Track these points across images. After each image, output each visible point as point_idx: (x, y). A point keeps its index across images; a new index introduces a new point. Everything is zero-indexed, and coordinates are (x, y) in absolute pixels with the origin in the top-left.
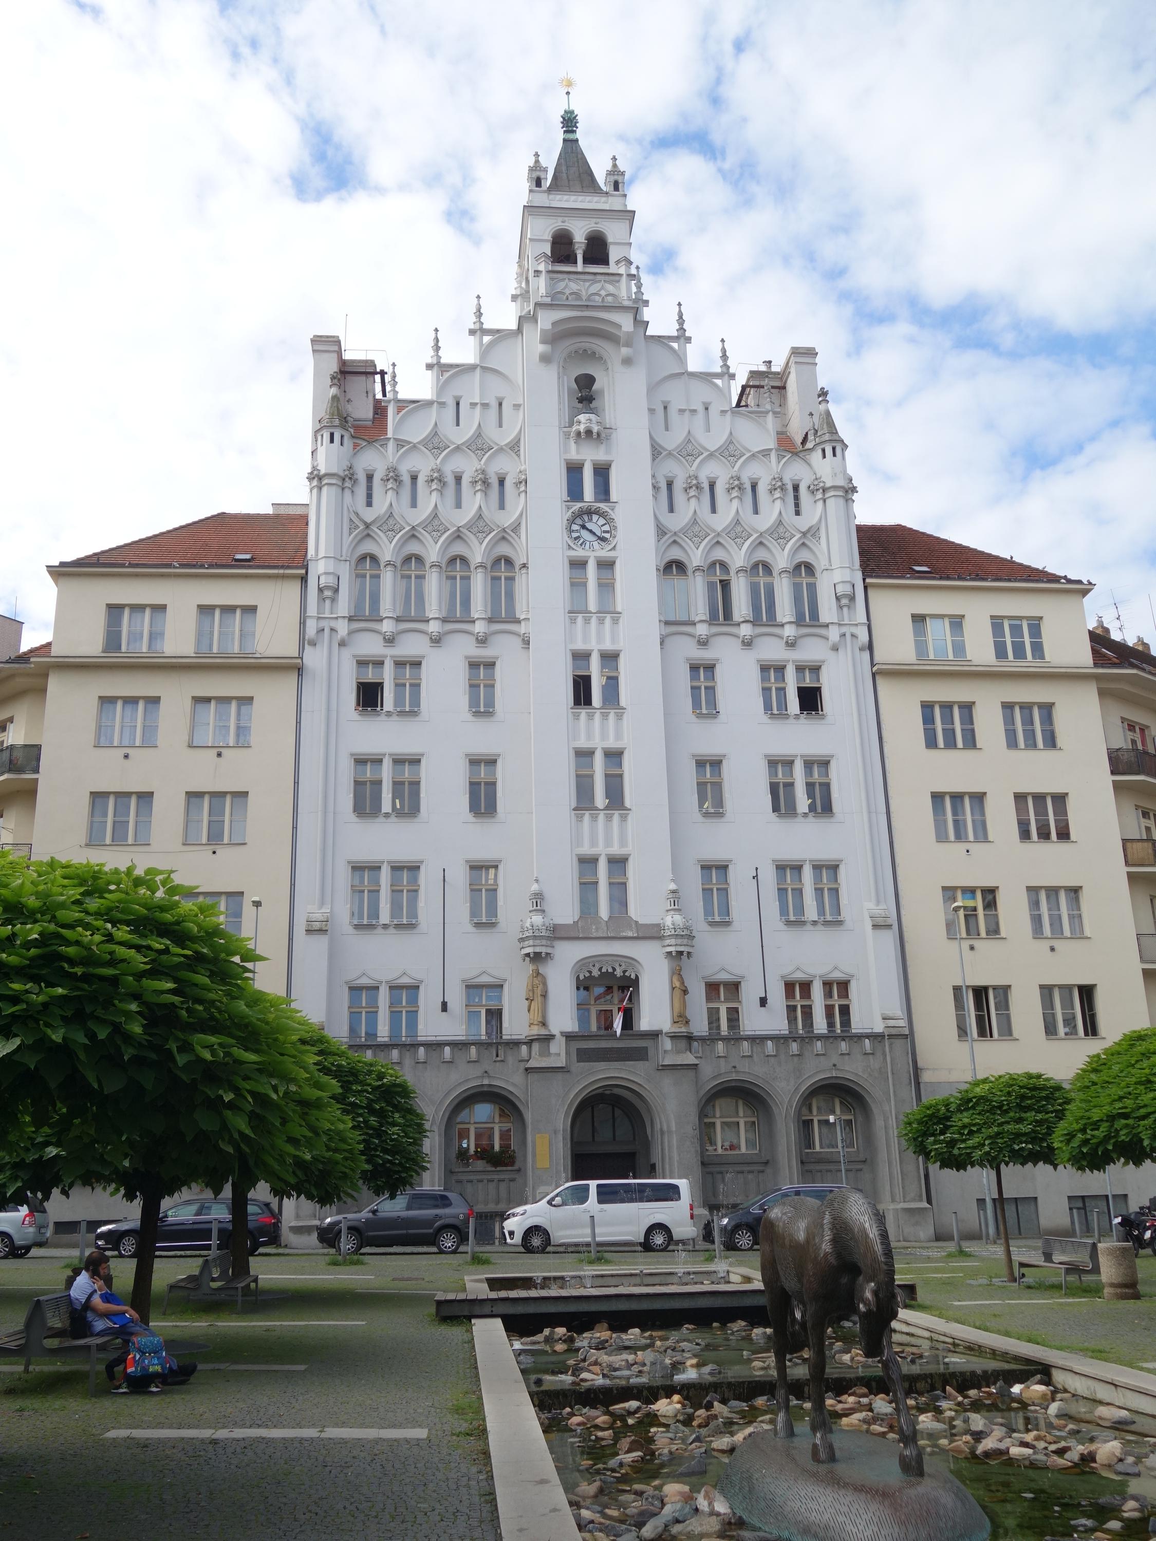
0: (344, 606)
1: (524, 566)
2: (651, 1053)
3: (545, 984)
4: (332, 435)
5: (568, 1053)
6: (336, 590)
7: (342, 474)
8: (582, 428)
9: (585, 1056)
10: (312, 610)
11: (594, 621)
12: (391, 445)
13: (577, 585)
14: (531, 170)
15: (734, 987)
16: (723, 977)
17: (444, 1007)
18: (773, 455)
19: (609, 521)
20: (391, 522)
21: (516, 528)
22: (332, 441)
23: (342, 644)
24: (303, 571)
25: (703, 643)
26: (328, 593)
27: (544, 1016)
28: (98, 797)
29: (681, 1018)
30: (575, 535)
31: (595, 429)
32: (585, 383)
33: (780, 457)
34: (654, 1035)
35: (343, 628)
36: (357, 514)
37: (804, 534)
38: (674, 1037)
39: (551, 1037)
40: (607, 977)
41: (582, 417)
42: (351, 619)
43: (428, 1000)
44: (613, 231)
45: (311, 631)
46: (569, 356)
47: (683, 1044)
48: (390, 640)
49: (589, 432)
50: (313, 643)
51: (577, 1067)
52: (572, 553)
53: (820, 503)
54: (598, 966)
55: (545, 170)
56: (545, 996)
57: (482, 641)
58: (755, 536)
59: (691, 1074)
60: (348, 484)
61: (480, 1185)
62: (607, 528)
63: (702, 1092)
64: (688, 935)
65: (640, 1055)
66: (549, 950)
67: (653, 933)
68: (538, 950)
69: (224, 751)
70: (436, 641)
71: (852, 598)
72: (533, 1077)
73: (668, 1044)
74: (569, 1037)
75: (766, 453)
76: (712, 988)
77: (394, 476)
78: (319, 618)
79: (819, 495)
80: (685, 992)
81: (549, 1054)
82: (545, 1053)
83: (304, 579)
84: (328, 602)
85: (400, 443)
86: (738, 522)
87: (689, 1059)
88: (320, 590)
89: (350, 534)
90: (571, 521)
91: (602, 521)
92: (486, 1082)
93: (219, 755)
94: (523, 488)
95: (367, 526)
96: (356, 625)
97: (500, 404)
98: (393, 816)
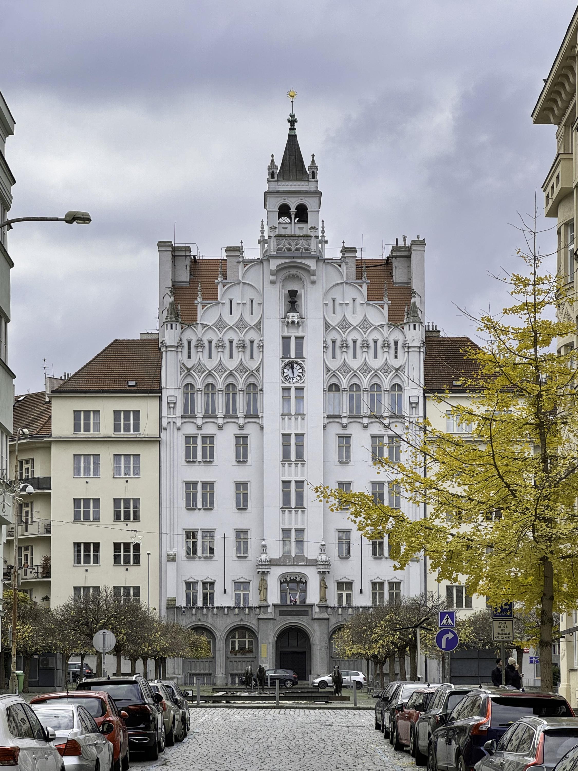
0: (179, 411)
1: (262, 390)
2: (310, 613)
3: (266, 584)
4: (172, 325)
5: (275, 612)
6: (175, 403)
7: (176, 345)
8: (290, 320)
9: (282, 614)
10: (164, 414)
11: (293, 418)
12: (199, 327)
13: (286, 399)
14: (269, 168)
15: (349, 585)
16: (345, 580)
17: (225, 591)
18: (386, 327)
19: (302, 368)
20: (200, 368)
21: (258, 370)
22: (172, 328)
23: (178, 429)
24: (160, 395)
25: (344, 427)
26: (172, 405)
27: (266, 597)
28: (77, 501)
29: (323, 599)
30: (285, 375)
31: (296, 321)
32: (293, 294)
33: (389, 328)
34: (311, 606)
35: (179, 422)
36: (184, 364)
37: (397, 370)
38: (319, 606)
39: (268, 606)
40: (293, 581)
41: (290, 314)
42: (182, 417)
43: (218, 590)
44: (310, 203)
45: (164, 424)
46: (285, 279)
47: (324, 609)
48: (199, 428)
49: (293, 322)
50: (165, 429)
51: (278, 618)
52: (284, 385)
53: (406, 354)
54: (289, 576)
55: (276, 167)
56: (266, 589)
57: (241, 427)
58: (373, 371)
59: (326, 622)
60: (179, 350)
61: (240, 663)
62: (301, 371)
63: (331, 629)
64: (327, 564)
65: (305, 614)
66: (268, 570)
67: (313, 563)
68: (263, 570)
69: (129, 480)
70: (220, 427)
71: (417, 404)
72: (261, 621)
73: (317, 609)
74: (275, 606)
75: (382, 326)
76: (340, 585)
77: (200, 344)
78: (168, 417)
79: (406, 350)
80: (326, 588)
81: (268, 613)
82: (266, 612)
83: (161, 398)
84: (172, 409)
85: (204, 326)
86: (365, 364)
87: (326, 616)
88: (168, 403)
89: (181, 374)
90: (284, 368)
91: (298, 367)
92: (242, 623)
93: (127, 481)
94: (261, 350)
95: (189, 370)
96: (184, 420)
97: (252, 301)
98: (202, 510)
